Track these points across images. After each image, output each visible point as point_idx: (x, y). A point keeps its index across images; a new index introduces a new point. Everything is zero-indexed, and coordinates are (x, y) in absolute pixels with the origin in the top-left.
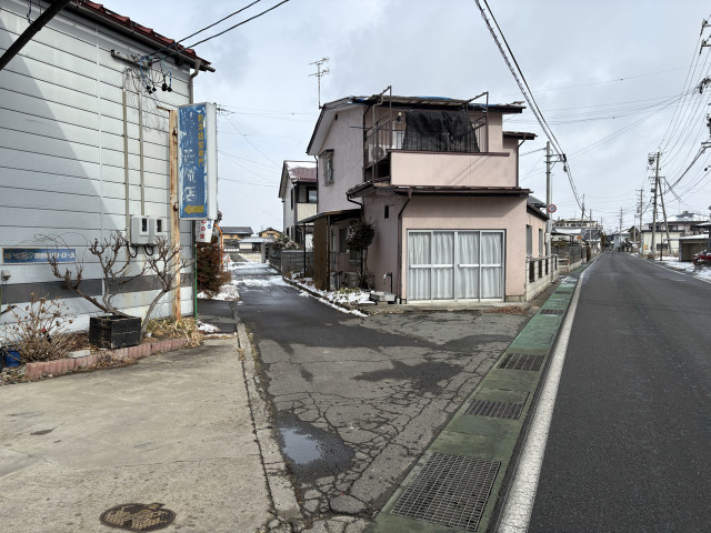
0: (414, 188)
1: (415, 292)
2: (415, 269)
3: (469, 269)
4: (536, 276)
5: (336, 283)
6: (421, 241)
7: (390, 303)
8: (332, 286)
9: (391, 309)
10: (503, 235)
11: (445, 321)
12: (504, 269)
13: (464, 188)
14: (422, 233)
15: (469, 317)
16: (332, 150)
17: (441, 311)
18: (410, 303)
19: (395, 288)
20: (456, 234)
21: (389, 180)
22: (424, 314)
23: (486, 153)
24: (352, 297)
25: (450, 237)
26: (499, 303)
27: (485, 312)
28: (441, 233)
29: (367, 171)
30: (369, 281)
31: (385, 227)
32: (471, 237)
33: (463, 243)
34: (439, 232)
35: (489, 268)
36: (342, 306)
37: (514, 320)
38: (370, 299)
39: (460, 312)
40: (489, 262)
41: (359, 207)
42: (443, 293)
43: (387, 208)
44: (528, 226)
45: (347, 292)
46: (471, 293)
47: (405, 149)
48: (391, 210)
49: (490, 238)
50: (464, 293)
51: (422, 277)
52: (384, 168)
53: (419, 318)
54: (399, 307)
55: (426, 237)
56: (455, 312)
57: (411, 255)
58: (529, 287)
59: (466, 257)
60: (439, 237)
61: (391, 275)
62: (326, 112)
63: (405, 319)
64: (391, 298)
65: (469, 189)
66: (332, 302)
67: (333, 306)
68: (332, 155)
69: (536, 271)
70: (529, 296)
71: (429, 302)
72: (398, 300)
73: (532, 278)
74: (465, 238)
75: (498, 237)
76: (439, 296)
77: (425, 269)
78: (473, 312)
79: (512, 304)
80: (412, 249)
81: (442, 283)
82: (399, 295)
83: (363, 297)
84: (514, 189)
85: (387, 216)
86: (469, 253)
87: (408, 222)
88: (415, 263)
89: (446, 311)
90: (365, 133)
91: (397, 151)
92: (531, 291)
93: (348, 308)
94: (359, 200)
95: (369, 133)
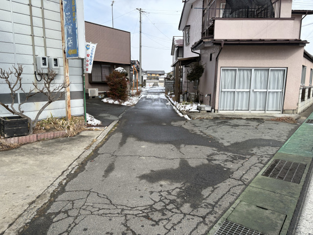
1: (224, 106)
2: (224, 92)
3: (260, 92)
4: (306, 98)
5: (183, 99)
6: (230, 75)
7: (208, 111)
8: (181, 100)
9: (206, 116)
10: (285, 72)
11: (238, 126)
12: (284, 93)
13: (260, 40)
14: (231, 70)
15: (255, 123)
16: (189, 26)
17: (238, 118)
18: (221, 112)
19: (213, 104)
20: (253, 70)
21: (213, 37)
22: (225, 120)
23: (279, 18)
24: (188, 107)
25: (249, 72)
26: (279, 115)
27: (267, 120)
28: (244, 70)
29: (203, 34)
30: (201, 99)
31: (209, 66)
32: (263, 72)
33: (256, 77)
34: (241, 69)
35: (274, 92)
36: (181, 112)
37: (286, 127)
38: (198, 109)
39: (251, 119)
40: (274, 89)
41: (198, 55)
42: (242, 107)
43: (211, 55)
44: (303, 66)
45: (186, 104)
46: (260, 107)
48: (213, 56)
49: (276, 73)
50: (255, 106)
51: (229, 97)
53: (221, 123)
54: (213, 114)
55: (234, 72)
56: (247, 119)
57: (223, 83)
58: (301, 104)
59: (258, 85)
60: (242, 72)
61: (210, 95)
63: (212, 123)
64: (209, 109)
65: (263, 40)
66: (177, 109)
67: (178, 112)
68: (189, 28)
69: (307, 94)
70: (299, 111)
71: (233, 112)
72: (213, 110)
73: (303, 99)
74: (259, 73)
75: (282, 73)
76: (239, 109)
77: (231, 92)
78: (259, 120)
79: (287, 115)
80: (224, 79)
81: (241, 102)
82: (213, 108)
83: (193, 107)
84: (296, 40)
85: (211, 60)
86: (261, 83)
87: (222, 63)
88: (225, 89)
89: (241, 119)
90: (203, 11)
92: (302, 106)
93: (183, 114)
94: (198, 51)
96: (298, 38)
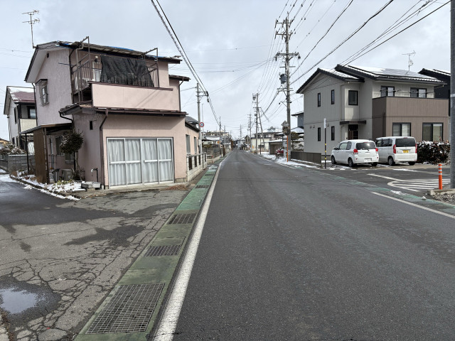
0: (110, 109)
1: (115, 179)
2: (113, 165)
3: (151, 163)
4: (193, 166)
5: (54, 177)
6: (117, 145)
7: (97, 189)
8: (51, 180)
9: (97, 193)
10: (171, 141)
11: (136, 198)
12: (173, 162)
13: (144, 110)
14: (118, 140)
15: (152, 194)
16: (46, 80)
17: (133, 192)
18: (112, 188)
19: (100, 178)
20: (141, 140)
21: (92, 103)
22: (121, 195)
23: (158, 88)
24: (68, 187)
25: (137, 142)
26: (171, 184)
27: (162, 190)
28: (131, 140)
29: (75, 96)
30: (81, 175)
31: (90, 136)
32: (151, 142)
33: (147, 146)
34: (129, 139)
35: (164, 162)
36: (59, 194)
37: (179, 194)
38: (82, 187)
39: (146, 191)
40: (164, 158)
41: (70, 122)
42: (134, 180)
43: (91, 123)
44: (187, 135)
45: (64, 183)
46: (153, 178)
47: (102, 82)
48: (94, 124)
49: (164, 142)
50: (148, 179)
51: (119, 170)
52: (87, 95)
53: (117, 198)
54: (103, 191)
55: (121, 143)
56: (142, 191)
57: (111, 155)
58: (189, 172)
59: (149, 156)
60: (130, 143)
61: (97, 170)
62: (39, 51)
63: (107, 199)
64: (98, 185)
65: (148, 111)
66: (51, 192)
67: (53, 194)
68: (46, 83)
69: (193, 162)
70: (189, 178)
71: (125, 186)
72: (103, 186)
73: (191, 167)
74: (147, 143)
75: (169, 142)
76: (132, 182)
77: (121, 164)
78: (155, 191)
79: (179, 184)
80: (111, 151)
81: (133, 173)
82: (103, 183)
83: (77, 186)
84: (177, 112)
85: (91, 128)
86: (151, 154)
87: (107, 133)
88: (113, 161)
89: (137, 191)
90: (71, 69)
91: (96, 83)
92: (191, 175)
93: (64, 195)
94: (70, 116)
95: (75, 69)
96: (178, 109)
